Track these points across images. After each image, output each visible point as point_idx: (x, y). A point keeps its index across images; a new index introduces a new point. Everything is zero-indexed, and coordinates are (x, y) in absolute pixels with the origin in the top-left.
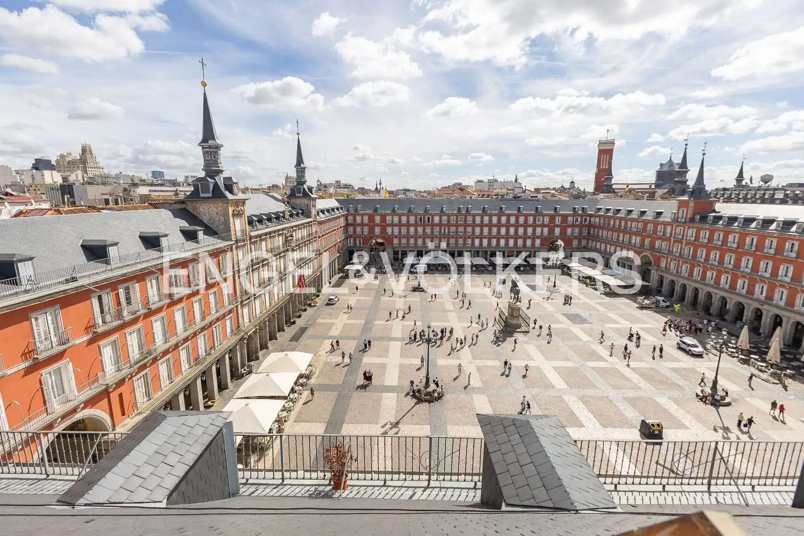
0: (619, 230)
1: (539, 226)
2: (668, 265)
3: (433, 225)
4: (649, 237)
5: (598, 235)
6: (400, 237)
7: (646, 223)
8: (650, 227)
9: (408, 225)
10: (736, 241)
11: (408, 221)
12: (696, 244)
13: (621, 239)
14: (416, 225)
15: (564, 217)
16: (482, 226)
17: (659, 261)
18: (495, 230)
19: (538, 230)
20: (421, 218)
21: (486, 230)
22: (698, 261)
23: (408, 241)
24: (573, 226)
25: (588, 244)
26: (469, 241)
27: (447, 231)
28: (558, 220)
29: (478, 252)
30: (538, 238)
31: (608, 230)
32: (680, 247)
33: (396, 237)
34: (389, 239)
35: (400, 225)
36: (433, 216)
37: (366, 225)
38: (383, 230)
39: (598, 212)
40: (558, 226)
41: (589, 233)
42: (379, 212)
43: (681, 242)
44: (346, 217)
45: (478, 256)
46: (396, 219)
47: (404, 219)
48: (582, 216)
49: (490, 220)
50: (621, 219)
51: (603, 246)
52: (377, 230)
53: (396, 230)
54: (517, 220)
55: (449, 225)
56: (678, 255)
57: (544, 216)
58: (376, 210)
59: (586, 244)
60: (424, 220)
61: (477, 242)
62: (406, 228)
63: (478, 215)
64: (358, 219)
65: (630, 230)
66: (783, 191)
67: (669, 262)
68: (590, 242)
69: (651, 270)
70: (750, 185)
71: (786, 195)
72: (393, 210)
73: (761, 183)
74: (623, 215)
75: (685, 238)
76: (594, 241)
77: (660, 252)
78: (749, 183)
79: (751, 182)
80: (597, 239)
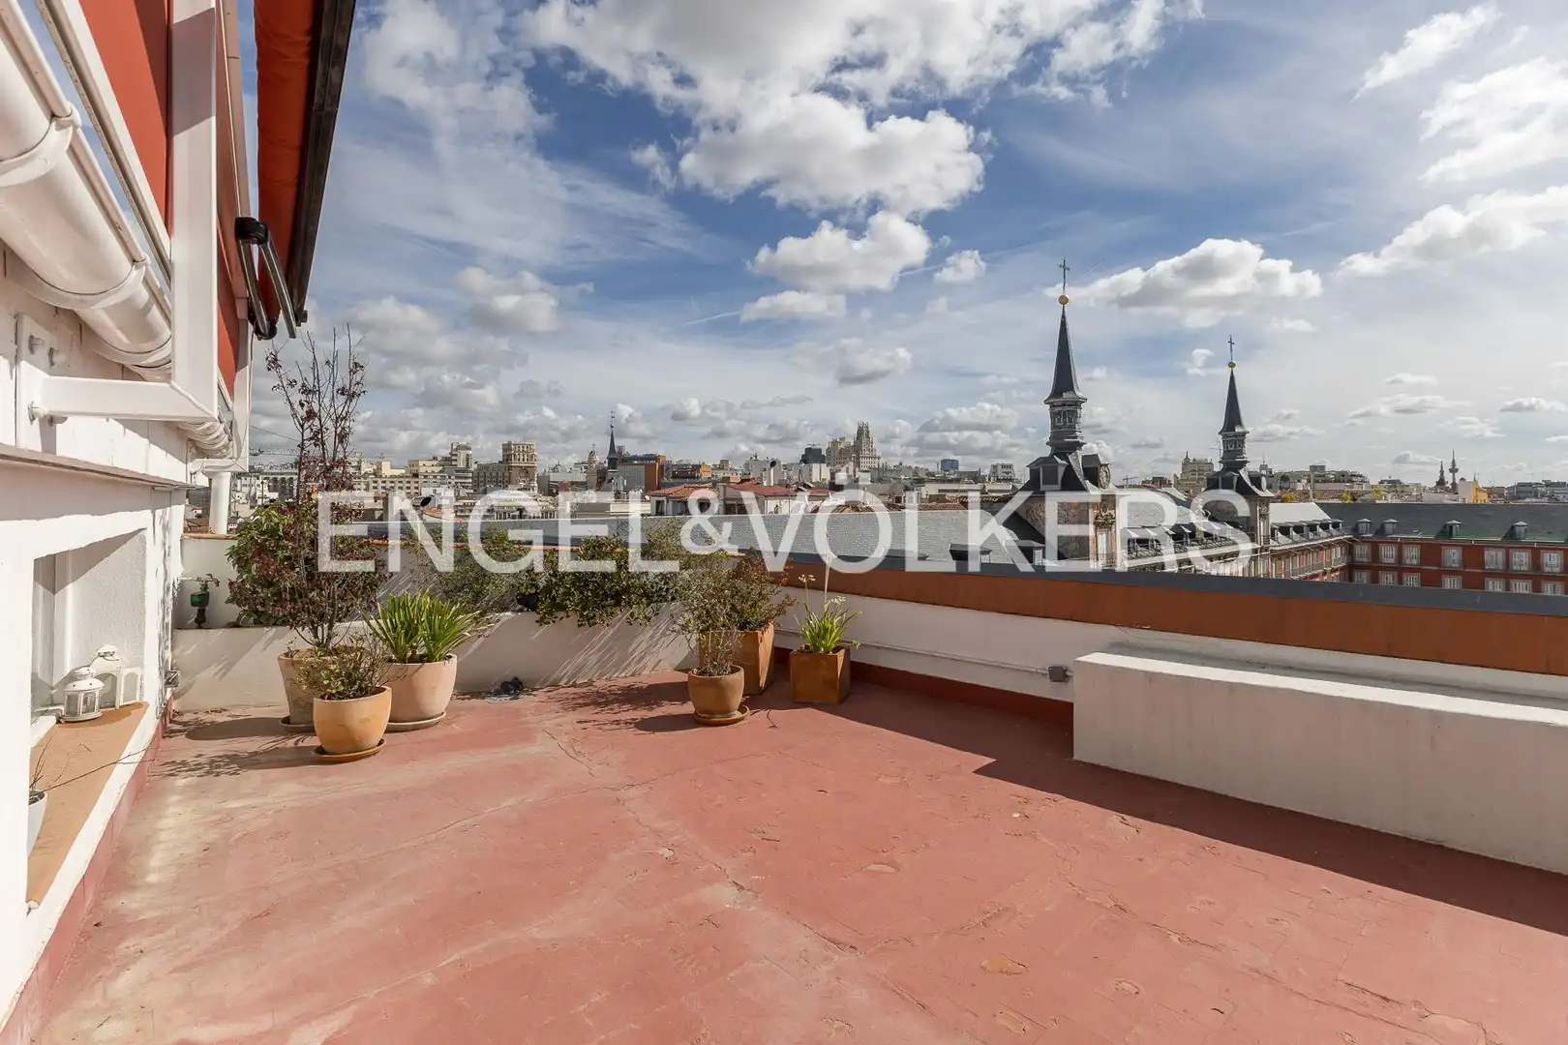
35: (1537, 575)
42: (1459, 536)
44: (1349, 548)
46: (1521, 558)
52: (1451, 585)
58: (1448, 533)
64: (1388, 554)
72: (1511, 535)
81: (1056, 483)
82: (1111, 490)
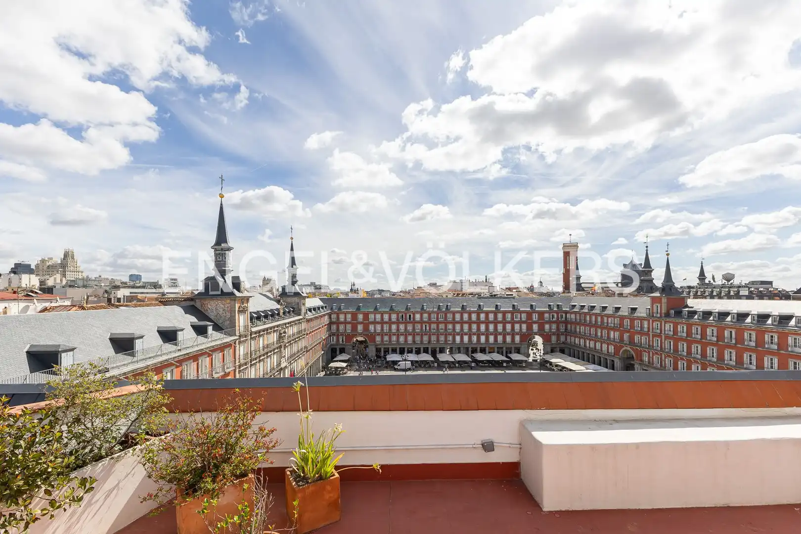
0: (596, 326)
1: (517, 322)
2: (651, 359)
3: (414, 322)
4: (628, 332)
5: (576, 331)
6: (382, 334)
7: (622, 318)
8: (627, 322)
9: (390, 322)
10: (715, 334)
11: (390, 319)
12: (676, 338)
13: (599, 334)
14: (398, 323)
15: (541, 314)
16: (462, 322)
17: (641, 356)
18: (474, 327)
19: (517, 326)
20: (403, 315)
21: (466, 327)
22: (681, 355)
23: (390, 338)
24: (550, 322)
25: (566, 339)
26: (450, 338)
27: (428, 328)
28: (535, 317)
30: (517, 334)
31: (585, 325)
32: (659, 340)
33: (378, 334)
34: (372, 337)
35: (382, 323)
36: (414, 314)
37: (349, 323)
38: (366, 328)
39: (573, 308)
40: (535, 322)
41: (566, 329)
42: (362, 310)
43: (659, 336)
44: (330, 315)
45: (459, 352)
47: (386, 317)
48: (557, 313)
49: (470, 317)
50: (596, 315)
51: (582, 341)
52: (360, 328)
53: (379, 327)
54: (496, 317)
55: (430, 322)
56: (659, 349)
57: (521, 312)
58: (358, 308)
59: (564, 340)
60: (406, 318)
61: (458, 338)
62: (388, 325)
63: (458, 312)
64: (342, 317)
65: (607, 325)
66: (747, 289)
67: (651, 355)
68: (569, 338)
69: (634, 365)
70: (714, 283)
71: (751, 292)
72: (376, 309)
73: (724, 281)
74: (598, 312)
75: (663, 333)
76: (573, 336)
77: (640, 346)
78: (712, 281)
79: (714, 281)
80: (575, 334)
82: (246, 294)
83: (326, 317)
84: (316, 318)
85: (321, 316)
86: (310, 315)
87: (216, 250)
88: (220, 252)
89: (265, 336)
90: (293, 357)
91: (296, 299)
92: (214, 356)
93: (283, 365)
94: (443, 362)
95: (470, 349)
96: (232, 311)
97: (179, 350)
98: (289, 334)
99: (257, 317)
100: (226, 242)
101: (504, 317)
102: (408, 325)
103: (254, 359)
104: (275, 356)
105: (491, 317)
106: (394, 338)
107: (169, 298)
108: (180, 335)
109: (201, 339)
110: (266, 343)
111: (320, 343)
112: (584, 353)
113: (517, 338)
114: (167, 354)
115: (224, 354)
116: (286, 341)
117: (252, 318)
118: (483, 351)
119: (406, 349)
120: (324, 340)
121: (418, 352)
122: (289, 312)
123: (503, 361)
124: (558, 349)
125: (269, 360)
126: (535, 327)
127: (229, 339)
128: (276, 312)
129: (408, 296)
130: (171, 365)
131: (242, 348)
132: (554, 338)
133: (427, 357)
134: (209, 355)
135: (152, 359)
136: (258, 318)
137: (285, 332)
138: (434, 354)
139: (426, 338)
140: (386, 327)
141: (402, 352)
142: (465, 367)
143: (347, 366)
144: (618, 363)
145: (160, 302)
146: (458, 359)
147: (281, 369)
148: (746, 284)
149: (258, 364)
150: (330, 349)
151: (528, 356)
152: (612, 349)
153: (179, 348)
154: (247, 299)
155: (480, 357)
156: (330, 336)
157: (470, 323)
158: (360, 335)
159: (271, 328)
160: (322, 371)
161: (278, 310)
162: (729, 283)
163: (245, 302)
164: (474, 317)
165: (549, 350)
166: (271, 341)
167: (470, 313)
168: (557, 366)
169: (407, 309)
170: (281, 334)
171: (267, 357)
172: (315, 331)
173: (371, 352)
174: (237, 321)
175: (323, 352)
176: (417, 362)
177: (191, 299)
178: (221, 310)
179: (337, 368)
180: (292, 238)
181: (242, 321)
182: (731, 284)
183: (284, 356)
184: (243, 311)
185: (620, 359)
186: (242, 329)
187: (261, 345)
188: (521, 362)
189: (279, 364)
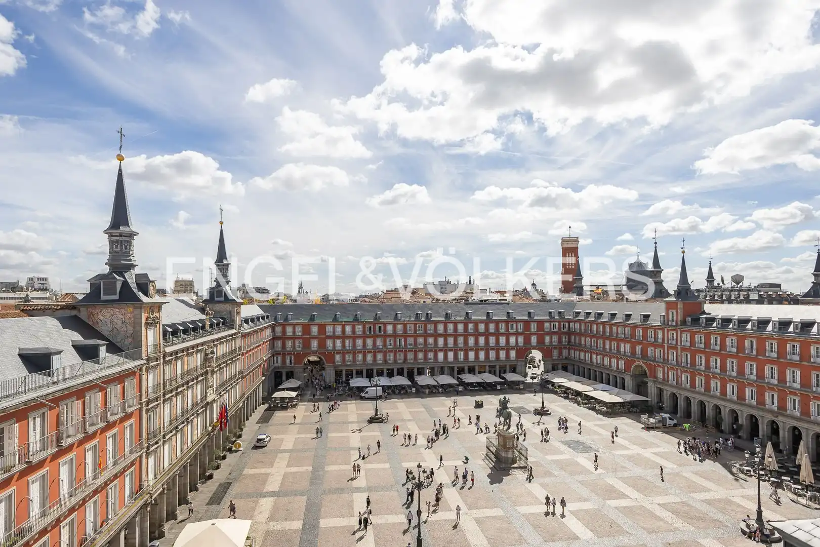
0: (604, 337)
1: (513, 334)
2: (666, 376)
3: (386, 336)
4: (640, 343)
5: (580, 344)
6: (343, 352)
7: (634, 327)
8: (639, 332)
9: (354, 337)
10: (735, 344)
11: (354, 331)
12: (693, 350)
13: (608, 347)
14: (364, 337)
15: (541, 323)
16: (446, 335)
17: (655, 372)
18: (461, 340)
19: (512, 339)
20: (370, 327)
21: (451, 341)
22: (698, 369)
23: (354, 358)
24: (551, 333)
25: (569, 354)
26: (431, 355)
27: (403, 343)
28: (533, 327)
29: (442, 368)
30: (513, 349)
31: (592, 337)
32: (675, 353)
33: (339, 353)
34: (330, 356)
35: (344, 337)
36: (385, 325)
37: (299, 338)
38: (322, 345)
39: (577, 316)
40: (534, 334)
41: (569, 341)
42: (317, 320)
43: (676, 348)
44: (273, 328)
45: (443, 373)
46: (339, 329)
47: (349, 329)
48: (559, 322)
49: (456, 329)
50: (604, 324)
51: (588, 355)
52: (314, 344)
53: (339, 343)
54: (487, 328)
55: (405, 335)
56: (674, 363)
57: (517, 322)
58: (312, 318)
59: (567, 354)
60: (374, 331)
61: (441, 356)
62: (351, 340)
63: (440, 322)
64: (289, 331)
65: (617, 336)
66: (757, 292)
67: (666, 371)
68: (572, 352)
69: (646, 383)
70: (723, 286)
71: (760, 296)
72: (335, 318)
73: (733, 284)
74: (606, 320)
75: (679, 344)
76: (577, 350)
77: (654, 360)
78: (721, 284)
79: (723, 283)
80: (579, 347)
81: (116, 295)
82: (157, 299)
83: (268, 331)
84: (255, 332)
85: (261, 330)
86: (246, 328)
87: (111, 235)
88: (118, 238)
89: (185, 358)
90: (224, 387)
91: (228, 307)
92: (109, 390)
93: (209, 399)
94: (422, 386)
95: (456, 369)
96: (137, 324)
97: (56, 383)
98: (218, 354)
99: (173, 332)
100: (127, 224)
101: (497, 328)
102: (378, 339)
103: (168, 392)
104: (199, 387)
105: (482, 327)
106: (359, 357)
107: (37, 305)
108: (56, 361)
109: (89, 366)
110: (185, 367)
111: (260, 366)
112: (590, 369)
113: (513, 354)
114: (35, 389)
115: (124, 387)
116: (214, 364)
117: (165, 335)
118: (471, 370)
119: (375, 371)
120: (265, 361)
121: (390, 375)
122: (218, 324)
123: (497, 383)
124: (560, 366)
125: (190, 391)
126: (534, 340)
127: (131, 364)
128: (200, 325)
129: (375, 302)
130: (40, 406)
131: (151, 377)
132: (555, 353)
133: (403, 381)
134: (102, 389)
135: (11, 399)
136: (175, 333)
137: (212, 353)
138: (411, 376)
139: (400, 356)
140: (348, 343)
141: (370, 375)
142: (449, 392)
143: (297, 396)
144: (629, 382)
145: (23, 310)
146: (441, 383)
147: (208, 404)
148: (755, 287)
149: (174, 399)
150: (273, 374)
151: (526, 375)
152: (622, 364)
153: (54, 379)
154: (159, 306)
155: (469, 378)
156: (273, 356)
157: (456, 335)
158: (314, 353)
159: (193, 347)
160: (263, 404)
161: (201, 321)
162: (739, 286)
163: (156, 310)
164: (460, 328)
165: (550, 367)
166: (193, 365)
167: (455, 323)
168: (560, 386)
169: (375, 319)
170: (206, 355)
171: (188, 387)
172: (253, 349)
173: (329, 375)
174: (143, 338)
175: (264, 378)
176: (389, 387)
177: (73, 307)
178: (119, 322)
179: (282, 399)
180: (221, 223)
181: (150, 337)
182: (741, 286)
183: (212, 386)
184: (152, 323)
185: (631, 377)
186: (150, 350)
187: (179, 372)
188: (518, 383)
189: (204, 397)
